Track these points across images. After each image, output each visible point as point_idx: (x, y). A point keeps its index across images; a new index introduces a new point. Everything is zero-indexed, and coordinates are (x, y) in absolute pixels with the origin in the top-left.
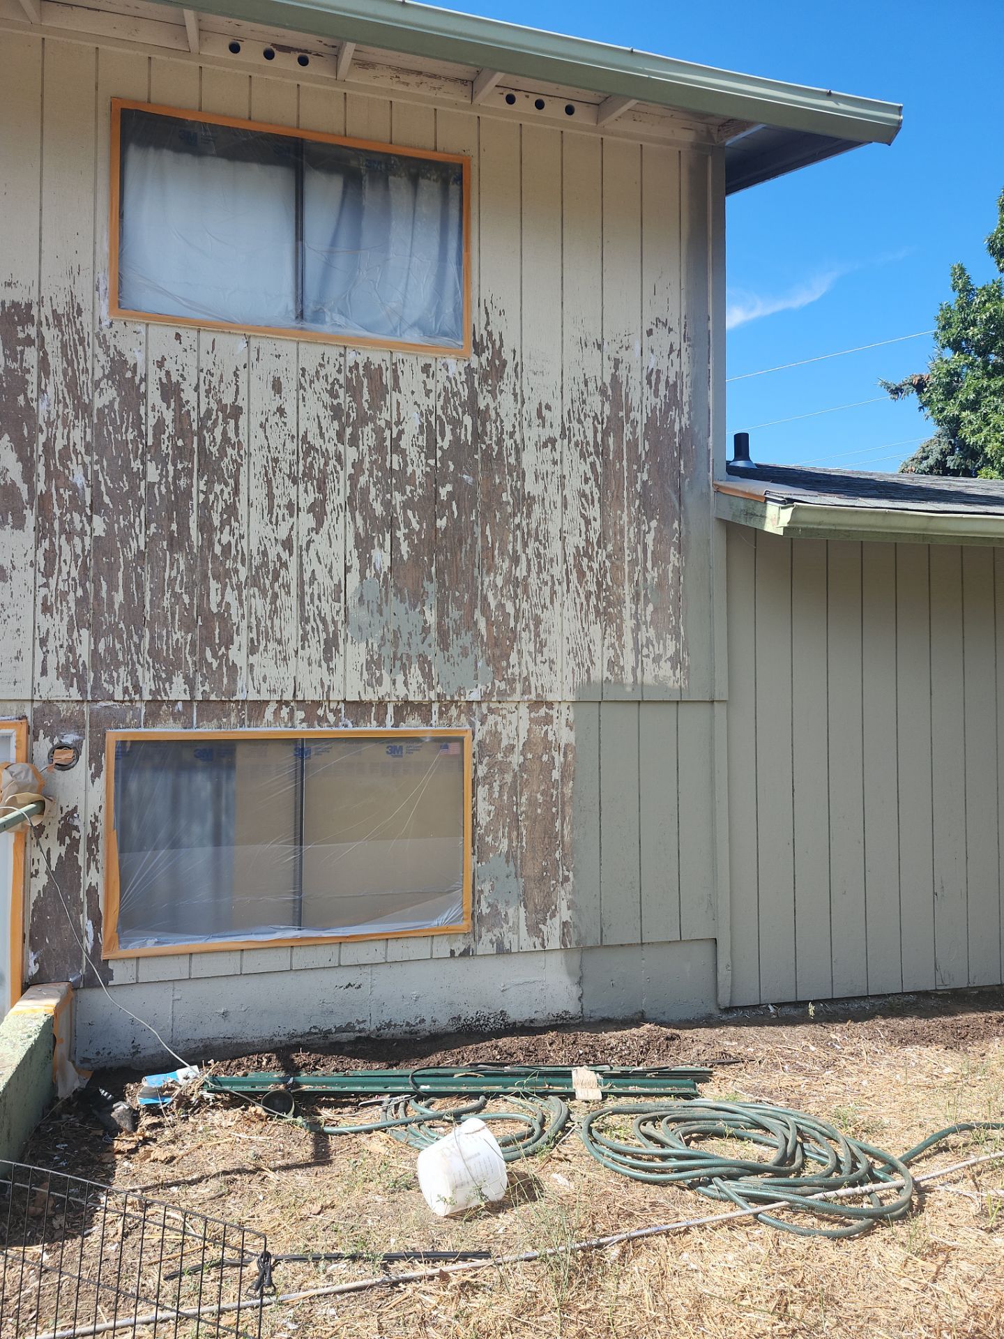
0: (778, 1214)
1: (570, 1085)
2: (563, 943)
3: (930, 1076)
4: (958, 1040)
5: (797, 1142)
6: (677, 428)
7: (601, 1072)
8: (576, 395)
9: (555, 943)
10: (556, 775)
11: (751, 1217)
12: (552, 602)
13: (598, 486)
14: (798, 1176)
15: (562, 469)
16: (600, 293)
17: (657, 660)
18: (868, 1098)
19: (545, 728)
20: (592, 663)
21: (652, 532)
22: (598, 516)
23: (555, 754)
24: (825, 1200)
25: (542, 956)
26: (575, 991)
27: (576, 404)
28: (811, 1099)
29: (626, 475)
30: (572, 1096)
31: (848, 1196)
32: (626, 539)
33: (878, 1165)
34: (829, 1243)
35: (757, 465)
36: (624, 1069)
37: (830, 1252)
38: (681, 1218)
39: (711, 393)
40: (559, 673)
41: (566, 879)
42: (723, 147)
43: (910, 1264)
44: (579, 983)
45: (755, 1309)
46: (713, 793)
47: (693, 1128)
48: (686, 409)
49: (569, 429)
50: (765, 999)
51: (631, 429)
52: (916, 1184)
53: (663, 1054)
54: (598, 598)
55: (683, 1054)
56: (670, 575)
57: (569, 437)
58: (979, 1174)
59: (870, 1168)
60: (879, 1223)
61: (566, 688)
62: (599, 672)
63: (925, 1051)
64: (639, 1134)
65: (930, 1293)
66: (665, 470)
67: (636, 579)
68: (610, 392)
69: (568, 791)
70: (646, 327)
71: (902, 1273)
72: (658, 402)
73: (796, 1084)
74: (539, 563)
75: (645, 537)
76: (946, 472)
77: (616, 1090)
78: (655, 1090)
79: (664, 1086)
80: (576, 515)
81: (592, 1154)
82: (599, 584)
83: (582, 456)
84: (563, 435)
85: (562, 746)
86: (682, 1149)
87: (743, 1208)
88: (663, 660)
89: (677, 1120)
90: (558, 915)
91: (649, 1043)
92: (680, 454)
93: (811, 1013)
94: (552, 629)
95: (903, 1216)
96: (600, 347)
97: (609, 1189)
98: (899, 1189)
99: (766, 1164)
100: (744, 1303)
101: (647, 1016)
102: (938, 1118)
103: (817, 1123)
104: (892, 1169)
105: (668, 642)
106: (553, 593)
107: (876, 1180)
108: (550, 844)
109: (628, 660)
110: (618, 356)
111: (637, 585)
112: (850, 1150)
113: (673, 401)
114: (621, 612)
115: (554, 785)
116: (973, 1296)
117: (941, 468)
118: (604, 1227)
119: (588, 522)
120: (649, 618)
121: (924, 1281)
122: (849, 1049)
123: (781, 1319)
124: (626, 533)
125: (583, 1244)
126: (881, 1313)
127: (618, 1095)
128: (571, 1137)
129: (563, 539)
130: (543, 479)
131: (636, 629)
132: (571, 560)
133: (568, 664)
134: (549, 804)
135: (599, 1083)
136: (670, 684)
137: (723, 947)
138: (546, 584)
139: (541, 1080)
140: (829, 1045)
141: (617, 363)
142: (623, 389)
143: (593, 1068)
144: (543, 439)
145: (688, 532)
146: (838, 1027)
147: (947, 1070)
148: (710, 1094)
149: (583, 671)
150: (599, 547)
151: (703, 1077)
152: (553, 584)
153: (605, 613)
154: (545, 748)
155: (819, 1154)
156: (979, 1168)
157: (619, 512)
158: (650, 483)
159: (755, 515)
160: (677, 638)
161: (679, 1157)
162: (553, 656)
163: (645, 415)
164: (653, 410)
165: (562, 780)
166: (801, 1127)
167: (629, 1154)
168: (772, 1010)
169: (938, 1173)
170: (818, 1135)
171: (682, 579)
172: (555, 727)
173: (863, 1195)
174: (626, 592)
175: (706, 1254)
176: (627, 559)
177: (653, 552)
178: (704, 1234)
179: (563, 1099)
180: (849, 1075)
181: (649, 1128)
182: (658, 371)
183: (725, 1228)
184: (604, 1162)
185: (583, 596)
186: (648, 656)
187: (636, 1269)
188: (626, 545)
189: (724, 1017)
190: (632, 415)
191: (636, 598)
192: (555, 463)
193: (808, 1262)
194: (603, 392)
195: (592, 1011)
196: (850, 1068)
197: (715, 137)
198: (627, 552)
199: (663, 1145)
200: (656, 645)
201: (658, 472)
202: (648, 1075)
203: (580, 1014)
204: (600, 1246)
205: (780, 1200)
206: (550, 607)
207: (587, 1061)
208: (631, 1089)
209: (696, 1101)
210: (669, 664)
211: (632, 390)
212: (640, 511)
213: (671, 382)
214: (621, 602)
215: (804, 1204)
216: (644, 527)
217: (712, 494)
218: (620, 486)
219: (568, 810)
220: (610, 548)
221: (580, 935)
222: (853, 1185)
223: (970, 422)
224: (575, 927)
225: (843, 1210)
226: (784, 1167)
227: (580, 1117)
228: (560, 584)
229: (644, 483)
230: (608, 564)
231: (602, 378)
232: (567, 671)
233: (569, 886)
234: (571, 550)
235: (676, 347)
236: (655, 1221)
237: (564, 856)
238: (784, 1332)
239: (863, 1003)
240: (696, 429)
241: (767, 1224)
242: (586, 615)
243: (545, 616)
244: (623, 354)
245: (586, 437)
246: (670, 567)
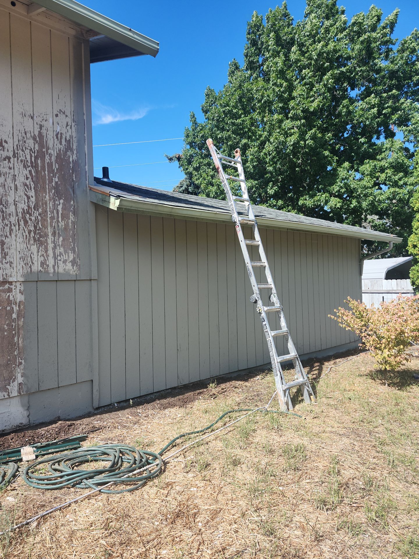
0: (110, 488)
1: (20, 455)
2: (19, 392)
3: (173, 419)
4: (184, 404)
5: (120, 456)
6: (71, 160)
7: (35, 447)
8: (20, 138)
9: (15, 393)
10: (14, 316)
11: (98, 492)
12: (10, 234)
13: (33, 181)
14: (119, 470)
15: (14, 172)
16: (31, 93)
17: (65, 262)
18: (150, 432)
19: (8, 294)
20: (33, 263)
21: (61, 205)
22: (34, 195)
23: (14, 306)
24: (129, 477)
25: (9, 400)
26: (26, 413)
27: (21, 143)
28: (128, 438)
29: (47, 178)
30: (21, 460)
31: (138, 473)
32: (48, 207)
33: (151, 458)
34: (129, 494)
35: (113, 181)
36: (47, 443)
37: (129, 497)
38: (67, 501)
39: (86, 147)
40: (15, 268)
41: (20, 363)
42: (88, 41)
43: (158, 493)
44: (28, 409)
45: (96, 529)
46: (91, 319)
47: (76, 461)
48: (75, 152)
49: (17, 153)
50: (113, 401)
51: (49, 157)
52: (164, 462)
53: (66, 433)
54: (35, 233)
55: (75, 431)
56: (70, 224)
57: (18, 158)
58: (186, 452)
59: (147, 459)
60: (148, 480)
61: (19, 275)
62: (36, 267)
63: (172, 410)
64: (50, 470)
65: (164, 502)
66: (66, 178)
67: (54, 225)
68: (38, 139)
69: (21, 323)
70: (55, 112)
71: (156, 497)
72: (62, 147)
73: (122, 433)
74: (3, 215)
75: (57, 207)
76: (189, 193)
77: (43, 453)
78: (61, 449)
79: (65, 446)
80: (22, 194)
81: (27, 484)
82: (35, 227)
83: (25, 166)
84: (14, 156)
85: (18, 302)
86: (70, 471)
87: (95, 489)
88: (68, 262)
89: (70, 460)
90: (16, 381)
91: (60, 429)
92: (73, 172)
93: (131, 403)
94: (11, 247)
95: (157, 476)
96: (32, 118)
97: (35, 497)
98: (157, 465)
99: (107, 468)
100: (92, 528)
101: (61, 418)
102: (173, 434)
103: (128, 447)
104: (155, 458)
105: (70, 254)
106: (11, 230)
107: (149, 464)
108: (12, 348)
109: (51, 262)
110: (41, 123)
111: (54, 228)
112: (140, 455)
113: (69, 148)
114: (46, 240)
115: (14, 320)
116: (179, 499)
117: (186, 191)
118: (30, 514)
119: (28, 198)
120: (60, 243)
121: (163, 498)
122: (144, 415)
123: (106, 530)
124: (48, 204)
125: (19, 525)
126: (146, 515)
127: (44, 455)
128: (18, 478)
129: (16, 205)
130: (4, 175)
131: (54, 248)
132: (20, 215)
133: (20, 264)
134: (11, 329)
135: (34, 452)
136: (71, 272)
137: (96, 383)
138: (7, 225)
139: (4, 456)
140: (136, 415)
141: (41, 127)
142: (45, 138)
143: (32, 446)
144: (3, 156)
145: (78, 206)
146: (141, 407)
147: (179, 415)
148: (86, 445)
149: (28, 267)
150: (35, 210)
151: (83, 439)
152: (11, 225)
153: (39, 240)
154: (8, 304)
155: (128, 459)
156: (186, 450)
157: (44, 194)
158: (59, 183)
159: (106, 201)
160: (74, 252)
161: (68, 475)
162: (12, 260)
163: (55, 152)
164: (60, 150)
165: (18, 318)
166: (121, 450)
167: (45, 480)
168: (116, 405)
169: (171, 455)
170: (128, 451)
171: (76, 226)
172: (14, 293)
173: (143, 471)
174: (49, 231)
175: (77, 513)
176: (49, 216)
177: (62, 214)
178: (77, 505)
179: (16, 463)
180: (143, 425)
181: (56, 466)
182: (61, 134)
183: (87, 500)
184: (33, 486)
185: (27, 232)
186: (60, 260)
187: (44, 529)
188: (48, 209)
189: (96, 412)
190: (49, 151)
191: (54, 234)
192: (10, 168)
193: (120, 504)
194: (34, 138)
195: (34, 421)
196: (144, 422)
197: (85, 35)
198: (49, 213)
199: (61, 471)
200: (64, 255)
201: (62, 178)
202: (59, 443)
203: (28, 423)
204: (27, 524)
205: (110, 482)
206: (9, 236)
207: (30, 443)
208: (50, 451)
209: (79, 450)
210: (70, 264)
211: (49, 139)
212: (55, 195)
213: (68, 139)
214: (46, 235)
215: (120, 481)
216: (57, 202)
217: (88, 190)
218: (44, 183)
219: (21, 332)
220: (40, 210)
221: (28, 388)
222: (140, 468)
223: (196, 175)
224: (25, 384)
225: (135, 479)
226: (113, 469)
227: (23, 468)
228: (14, 226)
229: (56, 183)
230: (39, 218)
231: (34, 132)
232: (19, 267)
233: (22, 367)
234: (20, 210)
235: (69, 124)
236: (55, 505)
237: (19, 353)
238: (107, 535)
239: (152, 396)
240: (80, 162)
241: (104, 493)
242: (29, 241)
243: (7, 241)
244: (44, 123)
245: (26, 158)
246: (70, 221)
